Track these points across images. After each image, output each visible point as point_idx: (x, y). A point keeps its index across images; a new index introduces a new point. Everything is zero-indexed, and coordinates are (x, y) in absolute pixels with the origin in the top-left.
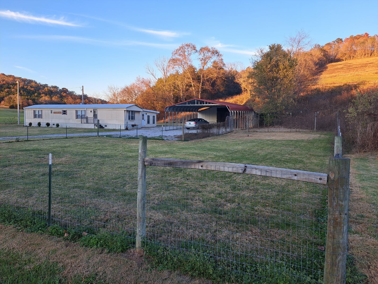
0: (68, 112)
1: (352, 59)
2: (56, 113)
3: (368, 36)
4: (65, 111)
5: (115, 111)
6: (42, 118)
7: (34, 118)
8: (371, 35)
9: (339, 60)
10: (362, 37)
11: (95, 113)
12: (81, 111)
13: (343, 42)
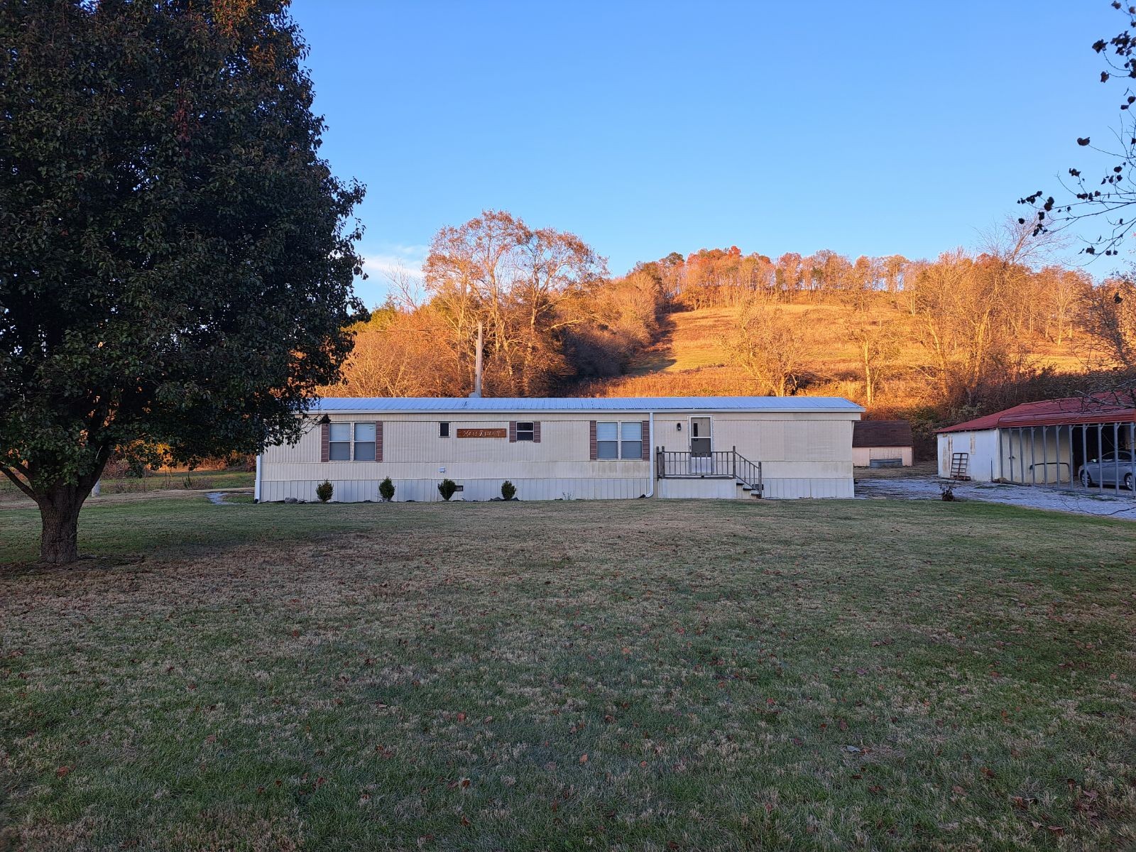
0: (546, 429)
1: (713, 306)
2: (475, 433)
3: (738, 254)
4: (528, 426)
5: (804, 425)
6: (379, 458)
7: (324, 460)
8: (746, 253)
9: (680, 308)
10: (726, 254)
11: (696, 433)
12: (620, 424)
13: (685, 263)
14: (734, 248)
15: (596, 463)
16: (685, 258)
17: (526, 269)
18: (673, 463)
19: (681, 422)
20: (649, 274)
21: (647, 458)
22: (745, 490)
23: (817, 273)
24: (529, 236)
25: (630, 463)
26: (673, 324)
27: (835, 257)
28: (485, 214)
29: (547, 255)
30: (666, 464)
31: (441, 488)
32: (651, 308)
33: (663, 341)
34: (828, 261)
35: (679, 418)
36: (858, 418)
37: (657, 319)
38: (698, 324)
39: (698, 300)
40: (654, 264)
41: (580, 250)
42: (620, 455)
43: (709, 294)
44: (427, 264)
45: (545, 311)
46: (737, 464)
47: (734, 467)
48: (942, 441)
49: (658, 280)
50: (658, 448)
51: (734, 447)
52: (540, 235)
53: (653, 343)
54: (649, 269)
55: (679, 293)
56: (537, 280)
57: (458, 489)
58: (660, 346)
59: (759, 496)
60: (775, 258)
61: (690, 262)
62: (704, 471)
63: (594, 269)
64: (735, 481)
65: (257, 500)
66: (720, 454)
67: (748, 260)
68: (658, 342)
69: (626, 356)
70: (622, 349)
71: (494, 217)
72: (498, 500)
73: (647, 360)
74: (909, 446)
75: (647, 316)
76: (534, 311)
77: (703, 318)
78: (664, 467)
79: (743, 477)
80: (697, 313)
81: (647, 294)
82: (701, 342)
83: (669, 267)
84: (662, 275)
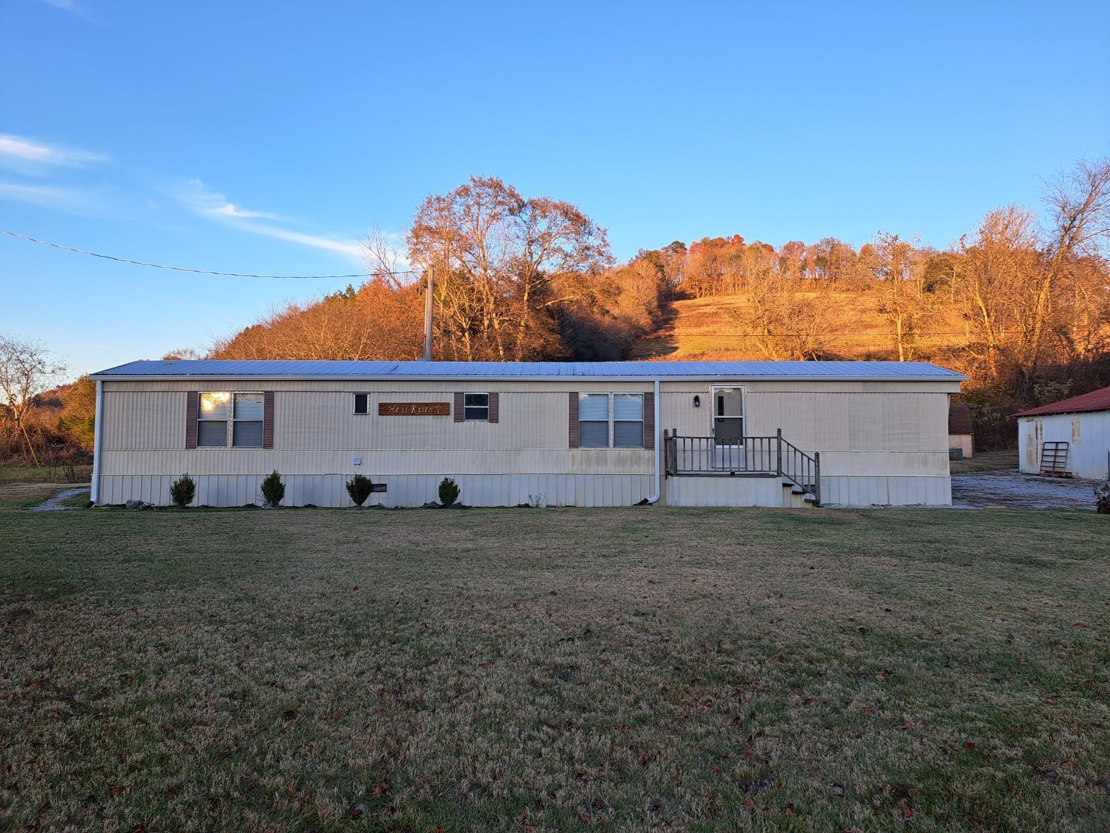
0: (505, 404)
1: (716, 294)
2: (404, 409)
3: (741, 242)
4: (481, 399)
5: (878, 400)
6: (269, 444)
7: (189, 446)
8: (748, 242)
9: (683, 296)
10: (728, 243)
11: (721, 411)
12: (611, 397)
13: (688, 251)
14: (737, 237)
15: (578, 452)
16: (688, 246)
17: (519, 241)
18: (688, 454)
19: (699, 395)
20: (651, 261)
21: (650, 446)
22: (795, 493)
23: (821, 261)
24: (522, 205)
25: (626, 452)
26: (676, 312)
27: (839, 245)
28: (474, 181)
29: (542, 225)
30: (680, 455)
31: (350, 488)
32: (653, 294)
33: (665, 328)
34: (832, 248)
35: (697, 389)
36: (957, 389)
37: (660, 306)
38: (700, 311)
39: (701, 289)
40: (656, 252)
41: (577, 221)
42: (611, 442)
43: (711, 282)
44: (410, 234)
45: (538, 287)
46: (784, 455)
47: (779, 459)
48: (1025, 428)
49: (660, 268)
50: (666, 432)
51: (779, 431)
52: (534, 205)
53: (656, 331)
54: (650, 256)
55: (681, 281)
56: (531, 254)
57: (376, 489)
58: (661, 333)
59: (816, 503)
60: (778, 245)
61: (692, 250)
62: (735, 465)
63: (592, 241)
64: (780, 480)
65: (92, 503)
66: (758, 441)
67: (751, 248)
68: (660, 329)
69: (626, 341)
70: (623, 334)
71: (483, 184)
72: (433, 506)
73: (649, 347)
74: (968, 433)
75: (650, 303)
76: (528, 287)
77: (706, 305)
78: (675, 460)
79: (791, 473)
80: (698, 301)
81: (649, 281)
82: (704, 329)
83: (671, 256)
84: (664, 263)
